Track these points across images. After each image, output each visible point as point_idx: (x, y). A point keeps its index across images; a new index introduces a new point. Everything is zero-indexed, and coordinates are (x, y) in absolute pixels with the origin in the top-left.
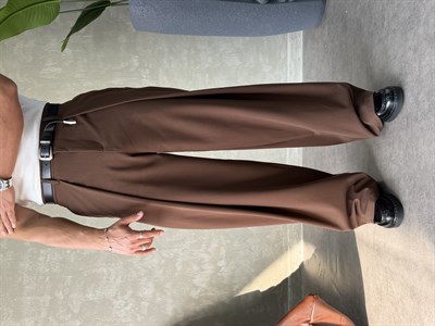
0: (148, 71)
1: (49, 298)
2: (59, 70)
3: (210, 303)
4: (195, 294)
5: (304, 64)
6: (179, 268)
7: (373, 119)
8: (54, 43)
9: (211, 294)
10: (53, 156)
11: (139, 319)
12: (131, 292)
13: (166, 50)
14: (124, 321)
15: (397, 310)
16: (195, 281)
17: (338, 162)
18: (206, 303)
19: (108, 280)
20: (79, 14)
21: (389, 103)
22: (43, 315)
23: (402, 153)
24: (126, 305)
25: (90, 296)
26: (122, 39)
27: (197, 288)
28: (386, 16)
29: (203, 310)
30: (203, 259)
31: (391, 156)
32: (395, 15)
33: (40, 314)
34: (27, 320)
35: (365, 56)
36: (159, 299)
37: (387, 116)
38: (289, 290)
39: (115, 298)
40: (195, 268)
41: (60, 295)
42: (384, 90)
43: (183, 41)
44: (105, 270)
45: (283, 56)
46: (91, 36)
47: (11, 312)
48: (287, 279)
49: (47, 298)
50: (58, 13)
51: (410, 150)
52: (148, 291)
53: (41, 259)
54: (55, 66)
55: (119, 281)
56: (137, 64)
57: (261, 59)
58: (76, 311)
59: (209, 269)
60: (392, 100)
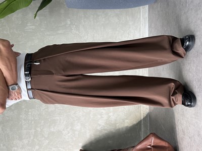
0: (74, 26)
2: (34, 27)
4: (99, 128)
5: (149, 20)
6: (92, 117)
7: (181, 50)
8: (31, 15)
10: (31, 78)
11: (74, 139)
12: (70, 127)
13: (83, 15)
14: (67, 140)
15: (191, 140)
16: (99, 122)
17: (165, 69)
19: (60, 122)
21: (188, 43)
22: (32, 138)
23: (195, 68)
24: (68, 133)
25: (52, 130)
26: (62, 11)
27: (100, 125)
30: (102, 112)
31: (189, 69)
32: (192, 2)
33: (30, 138)
34: (24, 140)
35: (178, 20)
36: (83, 130)
37: (187, 49)
39: (63, 130)
40: (99, 116)
41: (39, 129)
42: (186, 37)
43: (90, 12)
44: (58, 118)
45: (139, 17)
46: (47, 10)
47: (18, 137)
48: (141, 121)
49: (33, 131)
50: (31, 1)
51: (198, 68)
52: (78, 127)
53: (30, 113)
54: (32, 25)
56: (69, 23)
57: (128, 19)
58: (46, 136)
59: (105, 117)
60: (189, 41)
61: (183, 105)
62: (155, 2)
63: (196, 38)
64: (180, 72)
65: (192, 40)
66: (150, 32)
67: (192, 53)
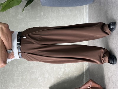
0: (46, 17)
1: (21, 78)
2: (22, 17)
3: (63, 79)
4: (59, 77)
5: (89, 14)
6: (55, 70)
7: (108, 31)
8: (20, 10)
9: (63, 76)
10: (21, 46)
11: (45, 83)
12: (42, 76)
13: (51, 10)
14: (41, 83)
15: (114, 84)
16: (59, 73)
17: (98, 42)
18: (62, 79)
19: (36, 73)
20: (27, 1)
21: (112, 27)
22: (20, 82)
23: (116, 41)
24: (41, 79)
25: (32, 77)
26: (39, 8)
27: (60, 75)
28: (112, 2)
29: (61, 81)
30: (61, 67)
31: (113, 42)
32: (115, 2)
34: (16, 83)
35: (106, 13)
36: (50, 78)
37: (112, 30)
38: (84, 75)
39: (38, 77)
40: (59, 70)
41: (24, 77)
42: (111, 23)
43: (55, 8)
44: (35, 70)
45: (83, 11)
46: (30, 7)
47: (12, 81)
50: (21, 1)
52: (47, 76)
53: (19, 67)
54: (21, 16)
55: (39, 73)
56: (43, 15)
57: (77, 12)
58: (28, 81)
59: (63, 70)
60: (113, 26)
61: (109, 63)
62: (92, 3)
63: (117, 23)
64: (107, 44)
65: (115, 25)
66: (89, 20)
67: (114, 32)
